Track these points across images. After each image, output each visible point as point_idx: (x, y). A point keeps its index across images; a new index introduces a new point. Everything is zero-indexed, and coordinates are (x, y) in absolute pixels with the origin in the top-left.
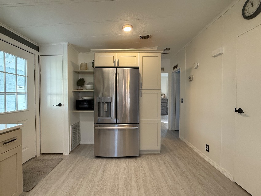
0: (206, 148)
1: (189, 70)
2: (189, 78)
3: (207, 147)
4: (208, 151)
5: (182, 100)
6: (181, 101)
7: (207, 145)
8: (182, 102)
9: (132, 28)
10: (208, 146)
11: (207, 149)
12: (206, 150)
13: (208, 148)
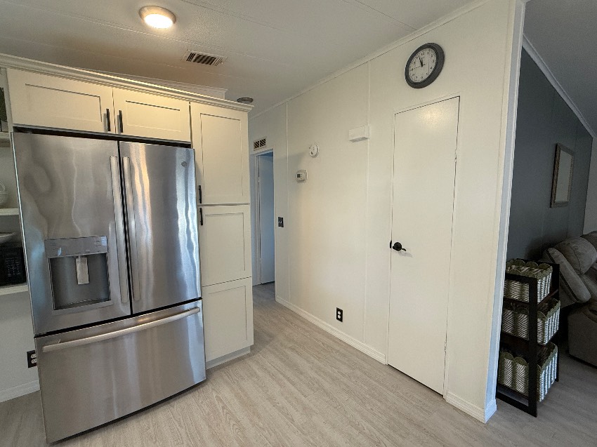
0: (337, 314)
1: (298, 158)
2: (299, 176)
3: (339, 313)
4: (341, 320)
5: (281, 219)
6: (276, 222)
7: (338, 310)
8: (281, 225)
9: (175, 21)
10: (341, 311)
11: (339, 317)
12: (337, 318)
13: (341, 315)
